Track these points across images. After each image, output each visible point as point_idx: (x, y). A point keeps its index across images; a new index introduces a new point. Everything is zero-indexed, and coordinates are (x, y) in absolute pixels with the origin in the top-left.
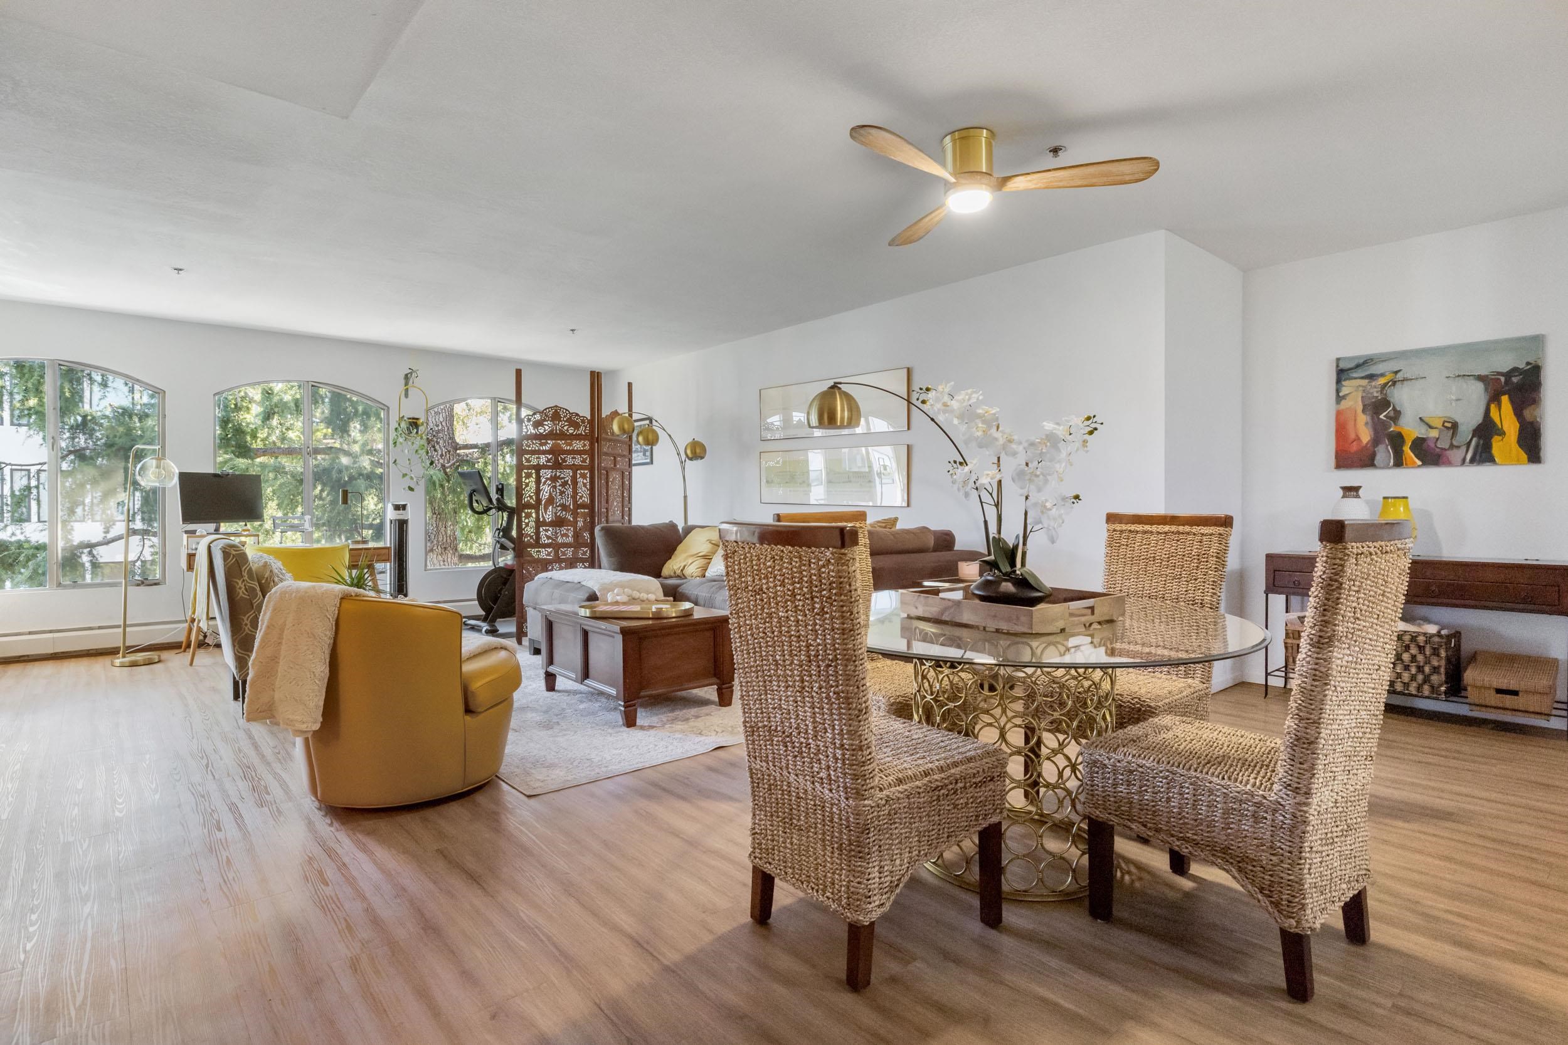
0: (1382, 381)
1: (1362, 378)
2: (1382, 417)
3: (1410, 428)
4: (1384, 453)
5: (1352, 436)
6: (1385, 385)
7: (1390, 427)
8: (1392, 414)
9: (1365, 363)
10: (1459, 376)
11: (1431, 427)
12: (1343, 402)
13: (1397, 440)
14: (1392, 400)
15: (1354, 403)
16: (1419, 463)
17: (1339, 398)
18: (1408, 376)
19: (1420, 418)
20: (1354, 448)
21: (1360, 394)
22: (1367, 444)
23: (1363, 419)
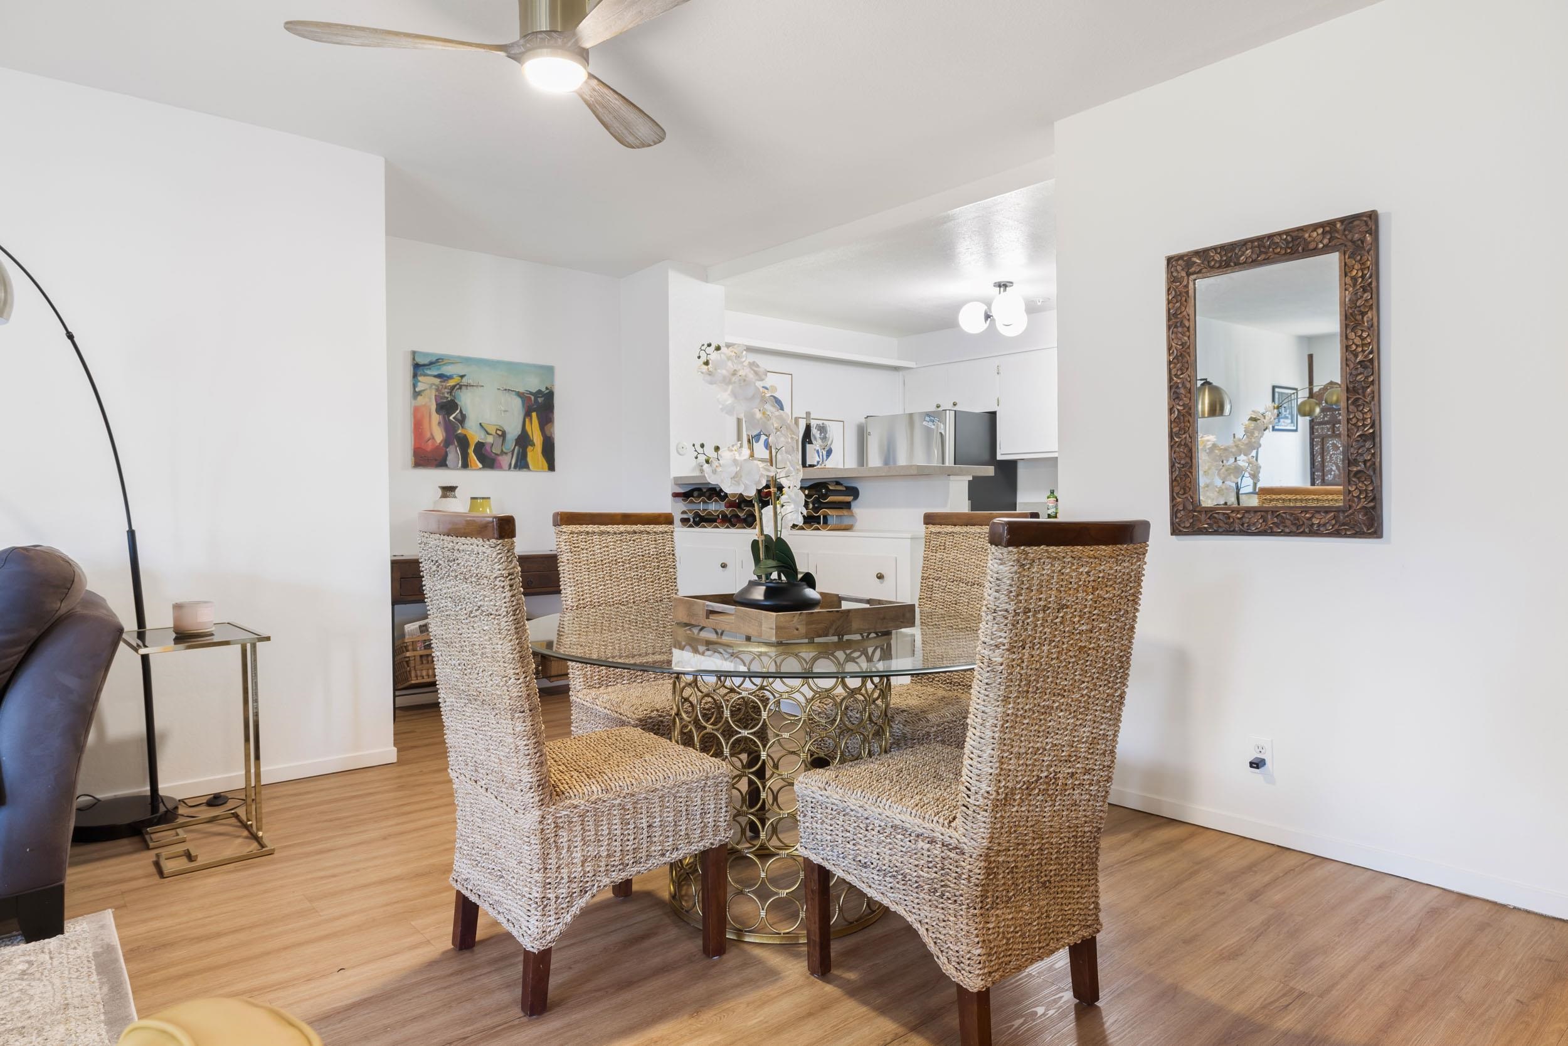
0: (451, 383)
1: (436, 376)
2: (451, 418)
3: (474, 435)
4: (454, 454)
5: (428, 435)
6: (454, 386)
7: (458, 429)
8: (459, 417)
9: (437, 361)
10: (506, 390)
11: (488, 433)
12: (419, 398)
13: (463, 442)
14: (459, 403)
15: (429, 401)
16: (480, 466)
17: (416, 394)
18: (470, 381)
19: (480, 424)
20: (429, 447)
21: (433, 393)
22: (440, 444)
23: (436, 418)
